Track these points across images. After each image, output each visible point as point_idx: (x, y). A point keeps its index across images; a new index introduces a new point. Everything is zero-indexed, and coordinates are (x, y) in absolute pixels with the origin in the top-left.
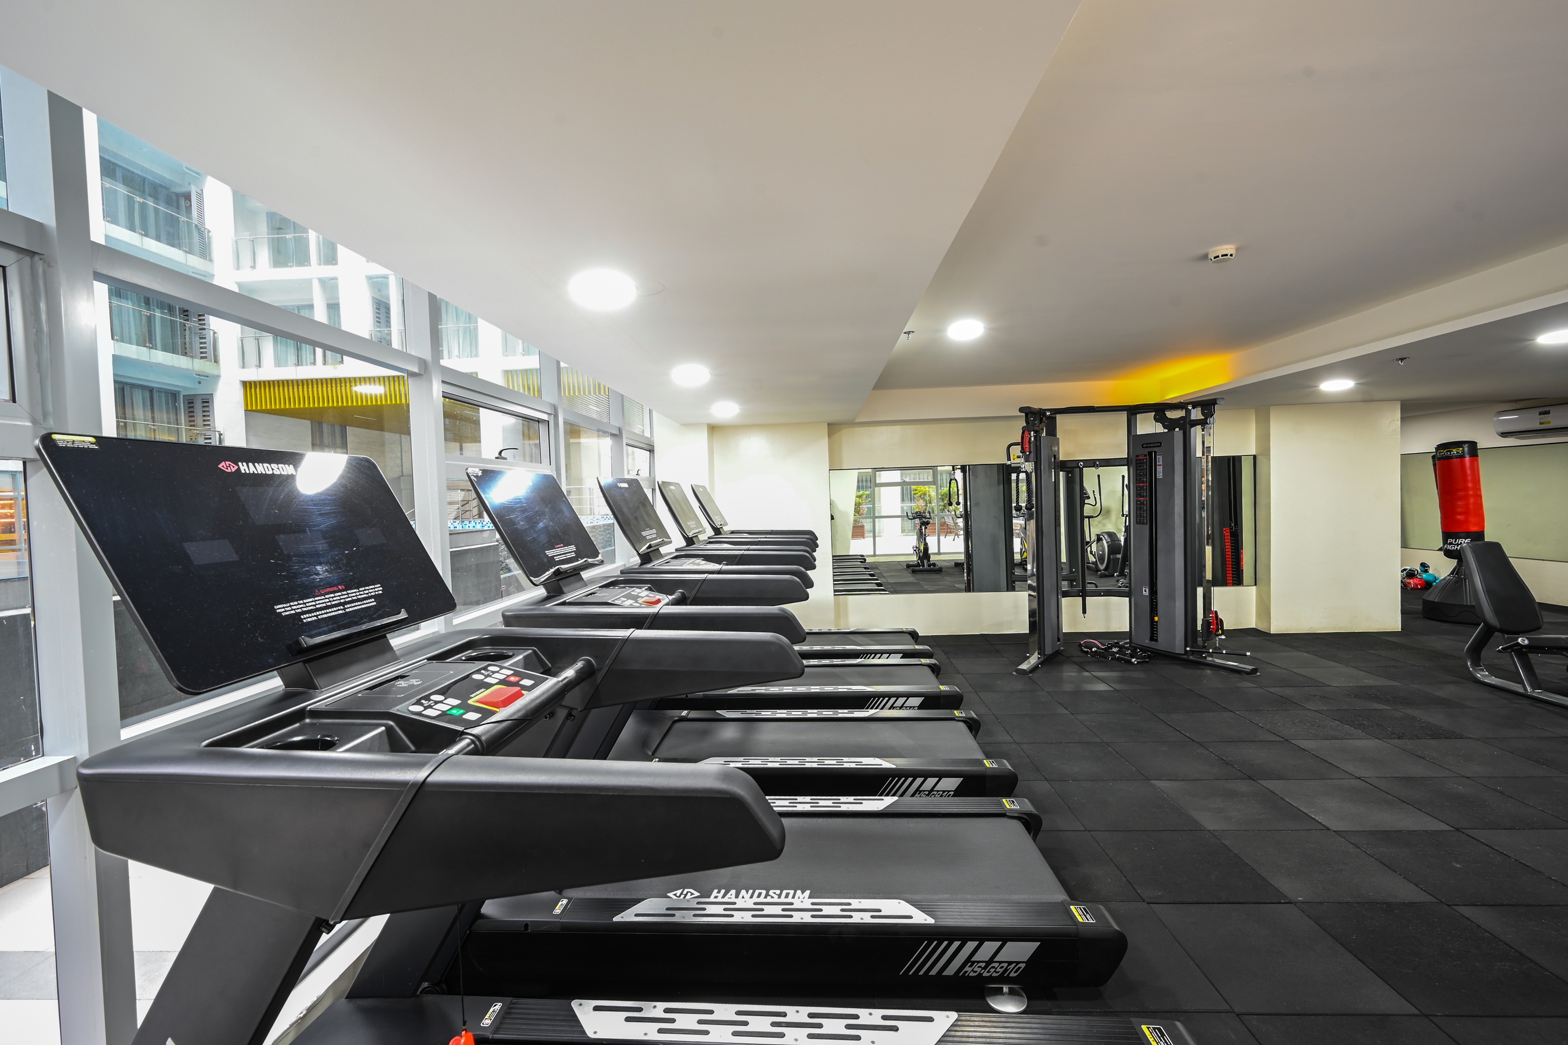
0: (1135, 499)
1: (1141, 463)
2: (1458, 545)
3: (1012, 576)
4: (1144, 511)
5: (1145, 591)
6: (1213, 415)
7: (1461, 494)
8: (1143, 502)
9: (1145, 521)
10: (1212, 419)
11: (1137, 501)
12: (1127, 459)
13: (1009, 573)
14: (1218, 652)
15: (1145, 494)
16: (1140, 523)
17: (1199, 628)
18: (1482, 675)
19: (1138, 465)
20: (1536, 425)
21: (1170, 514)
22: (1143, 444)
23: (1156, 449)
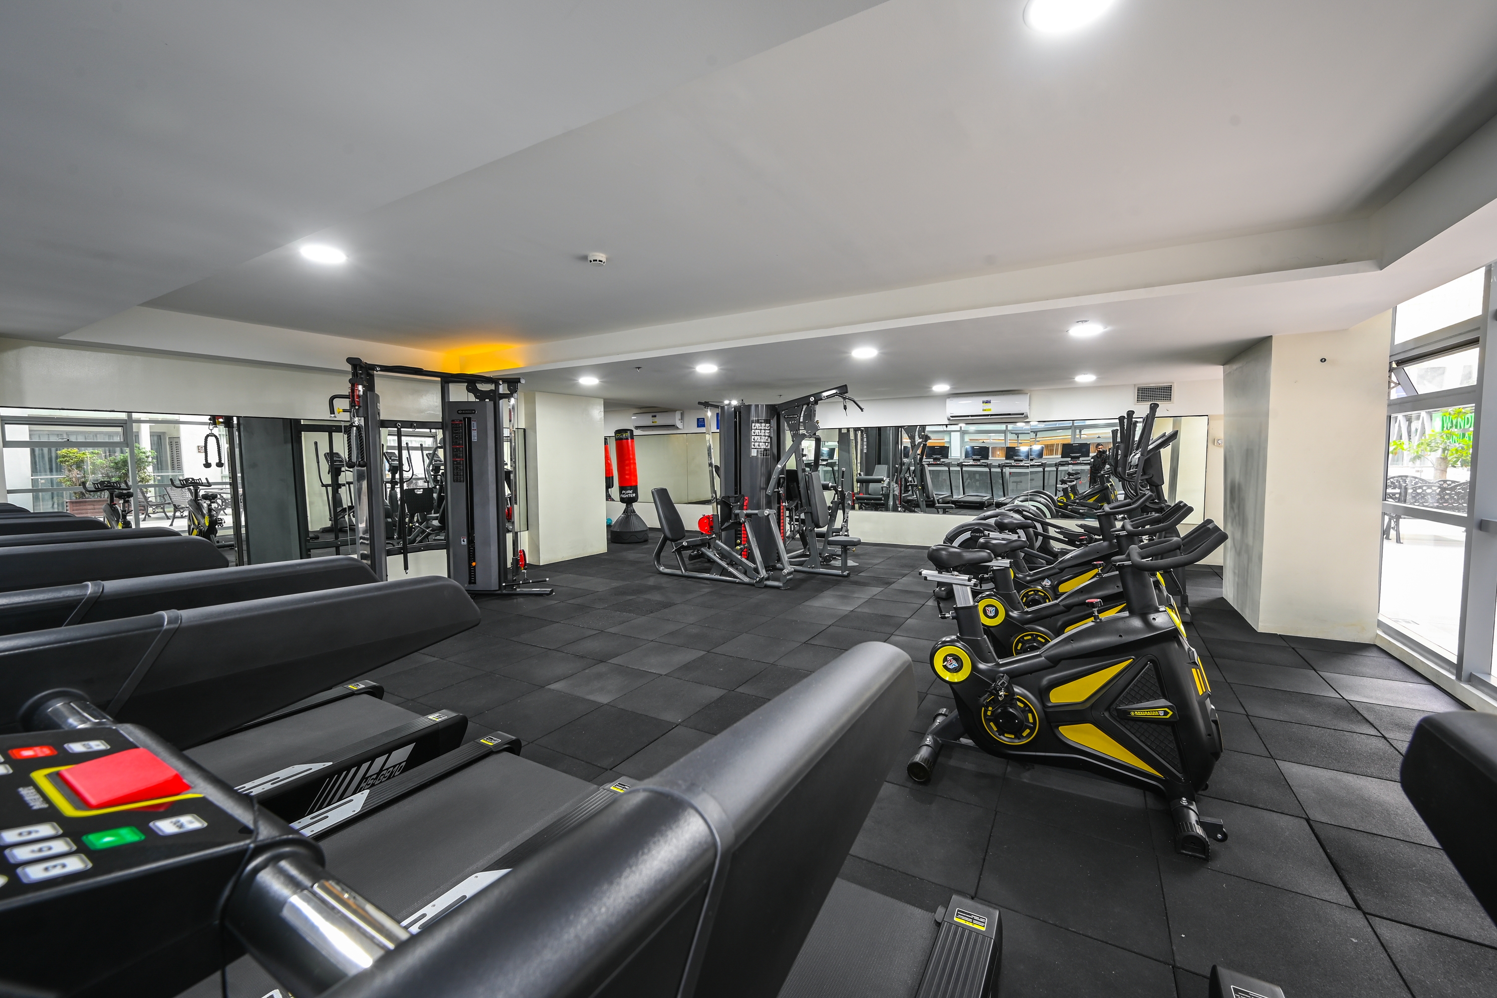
0: (452, 459)
1: (457, 427)
2: (627, 494)
3: (307, 544)
4: (460, 470)
5: (463, 541)
6: (517, 391)
7: (627, 462)
8: (460, 463)
9: (462, 479)
10: (516, 394)
11: (453, 461)
12: (442, 423)
13: (303, 541)
14: (526, 583)
15: (461, 455)
16: (457, 481)
17: (509, 565)
18: (662, 569)
19: (454, 429)
20: (650, 423)
21: (484, 473)
22: (459, 411)
23: (470, 416)
